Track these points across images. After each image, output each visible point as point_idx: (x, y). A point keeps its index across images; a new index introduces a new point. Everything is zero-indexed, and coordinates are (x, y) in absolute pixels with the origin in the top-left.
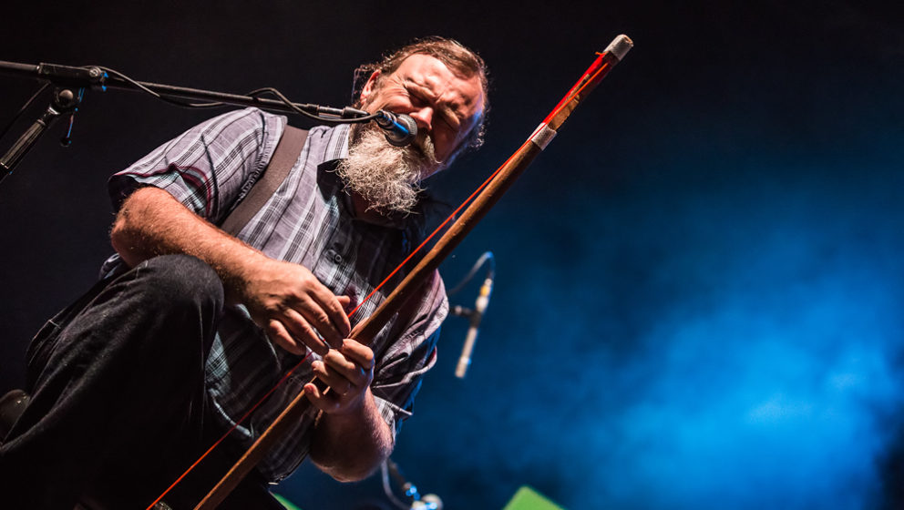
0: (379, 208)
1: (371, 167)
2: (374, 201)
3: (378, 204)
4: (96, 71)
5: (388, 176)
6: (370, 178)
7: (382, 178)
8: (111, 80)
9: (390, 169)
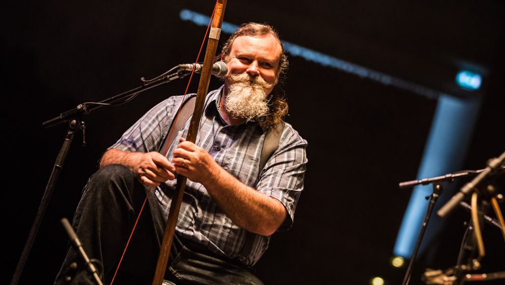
0: (252, 119)
1: (240, 101)
2: (248, 117)
3: (251, 117)
4: (79, 107)
5: (250, 102)
6: (242, 107)
7: (247, 104)
8: (89, 107)
9: (249, 98)
